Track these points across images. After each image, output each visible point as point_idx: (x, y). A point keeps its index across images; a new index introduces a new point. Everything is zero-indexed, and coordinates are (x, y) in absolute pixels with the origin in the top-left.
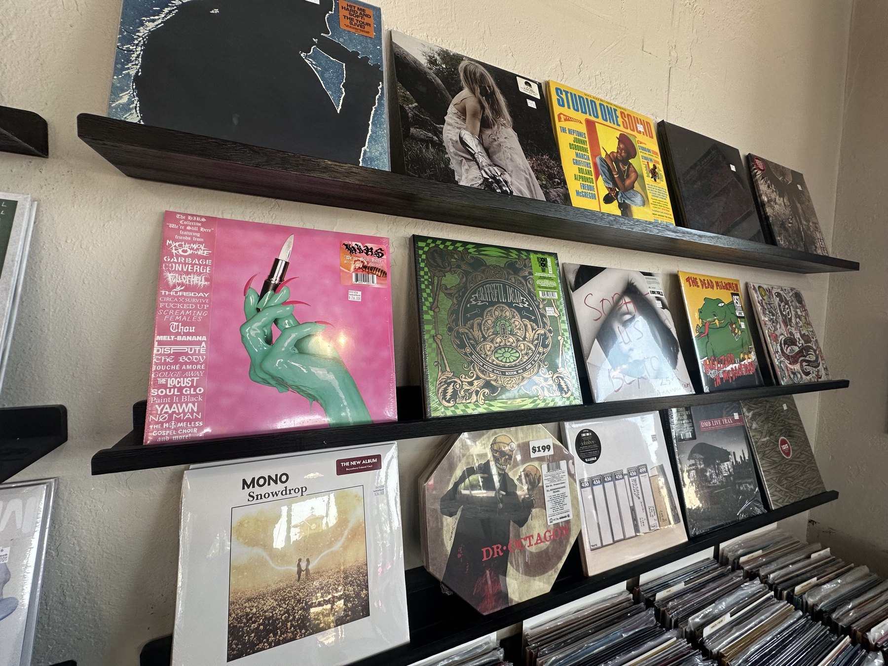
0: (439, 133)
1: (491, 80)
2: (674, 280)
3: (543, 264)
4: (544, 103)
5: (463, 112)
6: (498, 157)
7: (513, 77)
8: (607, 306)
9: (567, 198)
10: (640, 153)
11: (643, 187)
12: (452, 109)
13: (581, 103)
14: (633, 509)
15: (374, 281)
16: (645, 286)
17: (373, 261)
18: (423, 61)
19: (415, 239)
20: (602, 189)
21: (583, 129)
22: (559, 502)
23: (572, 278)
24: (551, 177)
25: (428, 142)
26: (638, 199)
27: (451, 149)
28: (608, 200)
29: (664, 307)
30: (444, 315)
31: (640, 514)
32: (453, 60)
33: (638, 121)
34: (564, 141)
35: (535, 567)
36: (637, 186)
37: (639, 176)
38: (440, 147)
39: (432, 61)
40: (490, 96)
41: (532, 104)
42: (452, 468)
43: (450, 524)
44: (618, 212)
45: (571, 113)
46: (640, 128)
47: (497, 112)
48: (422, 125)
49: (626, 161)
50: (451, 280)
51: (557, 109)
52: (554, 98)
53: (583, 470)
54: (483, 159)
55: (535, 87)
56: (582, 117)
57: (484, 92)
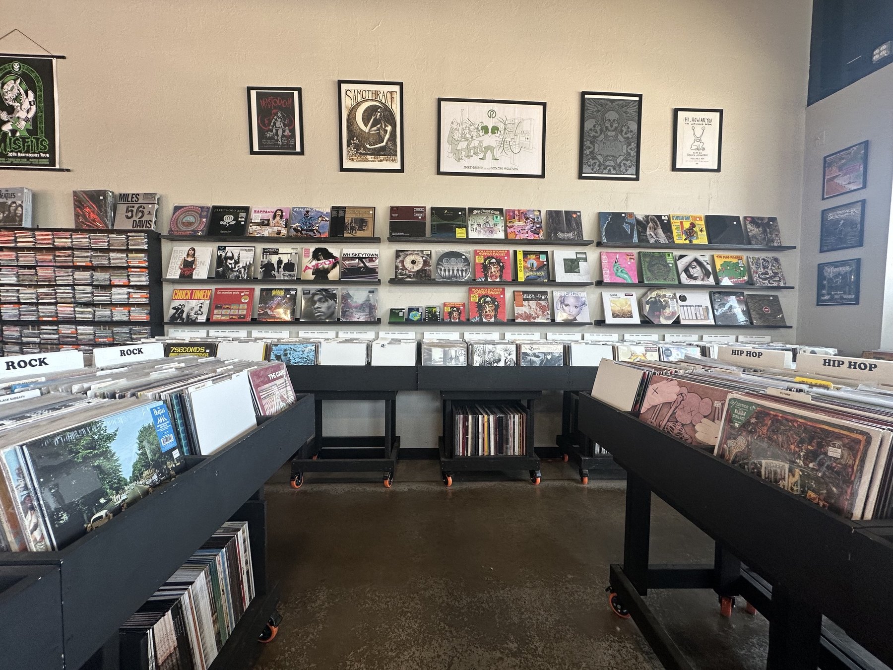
0: (646, 233)
1: (656, 219)
2: (713, 256)
3: (669, 255)
4: (669, 221)
5: (650, 228)
6: (658, 236)
7: (661, 216)
8: (687, 264)
9: (674, 241)
10: (697, 226)
11: (697, 235)
12: (648, 228)
13: (678, 218)
14: (696, 314)
15: (632, 261)
16: (701, 259)
17: (632, 257)
18: (642, 219)
19: (640, 252)
20: (684, 237)
21: (679, 224)
22: (673, 307)
23: (677, 258)
24: (670, 237)
25: (644, 236)
26: (695, 238)
27: (648, 236)
28: (685, 240)
29: (708, 264)
30: (646, 266)
31: (698, 315)
32: (647, 217)
33: (697, 217)
34: (674, 228)
35: (668, 318)
36: (695, 235)
37: (696, 232)
38: (646, 236)
39: (643, 219)
40: (656, 223)
41: (665, 221)
42: (648, 297)
43: (648, 307)
44: (688, 242)
45: (676, 221)
46: (698, 219)
47: (657, 226)
48: (643, 233)
49: (692, 229)
50: (647, 260)
51: (672, 221)
52: (671, 218)
53: (680, 303)
54: (655, 237)
55: (666, 217)
56: (679, 221)
57: (654, 222)
